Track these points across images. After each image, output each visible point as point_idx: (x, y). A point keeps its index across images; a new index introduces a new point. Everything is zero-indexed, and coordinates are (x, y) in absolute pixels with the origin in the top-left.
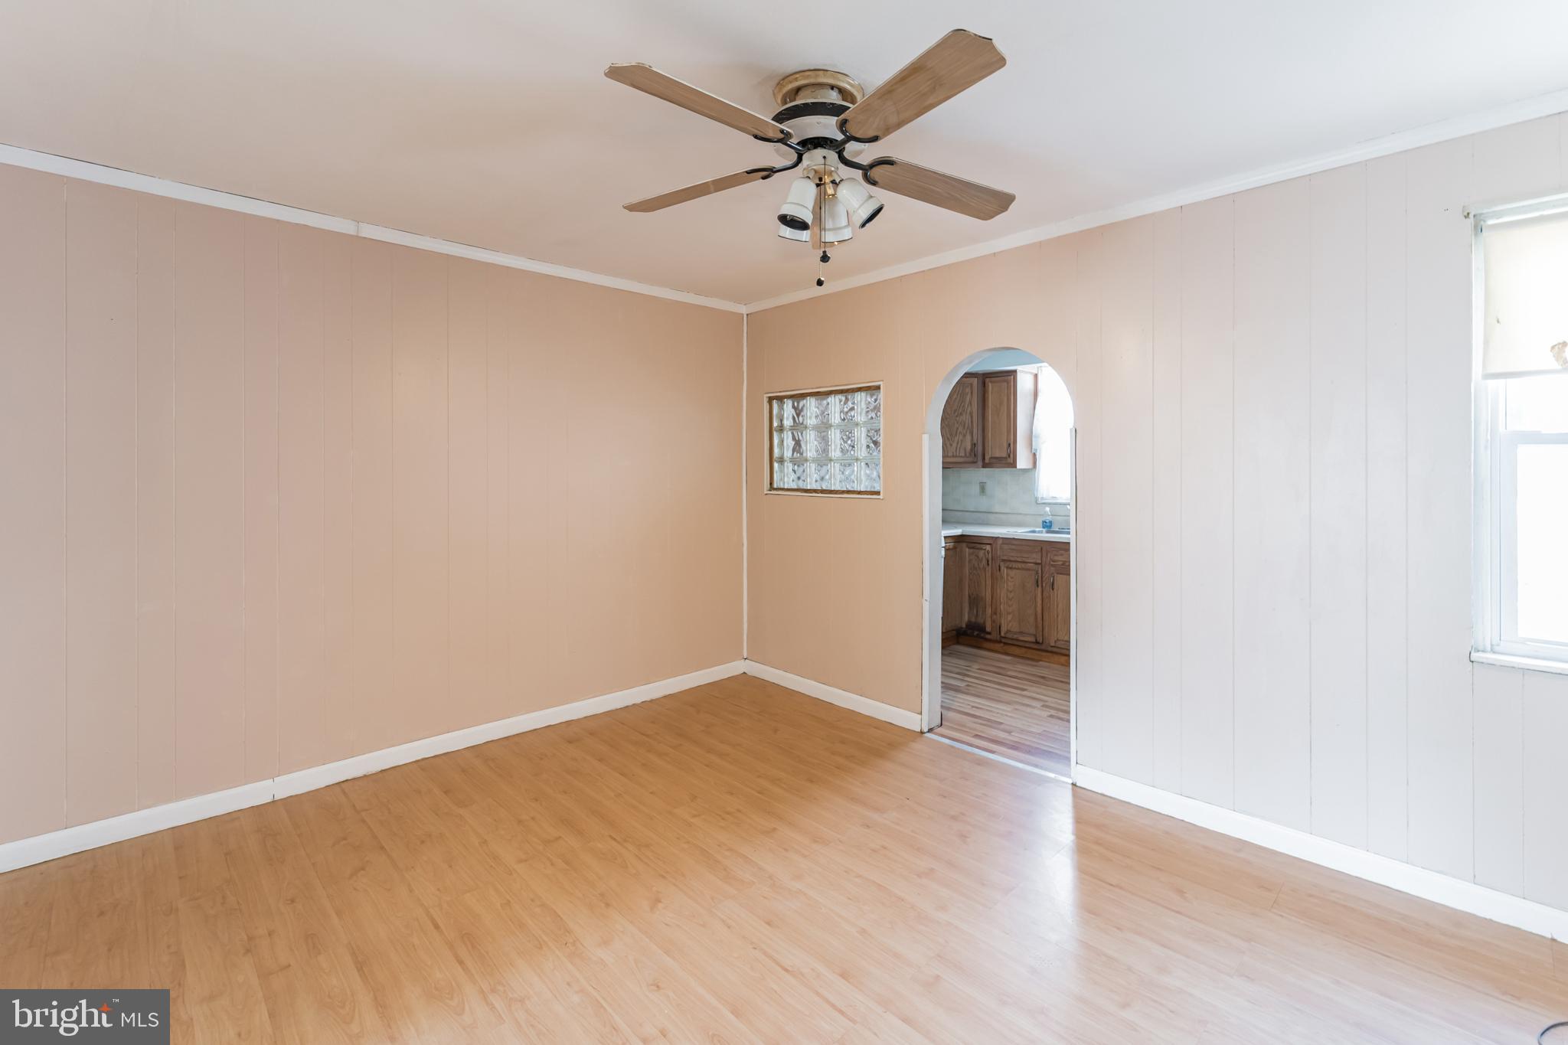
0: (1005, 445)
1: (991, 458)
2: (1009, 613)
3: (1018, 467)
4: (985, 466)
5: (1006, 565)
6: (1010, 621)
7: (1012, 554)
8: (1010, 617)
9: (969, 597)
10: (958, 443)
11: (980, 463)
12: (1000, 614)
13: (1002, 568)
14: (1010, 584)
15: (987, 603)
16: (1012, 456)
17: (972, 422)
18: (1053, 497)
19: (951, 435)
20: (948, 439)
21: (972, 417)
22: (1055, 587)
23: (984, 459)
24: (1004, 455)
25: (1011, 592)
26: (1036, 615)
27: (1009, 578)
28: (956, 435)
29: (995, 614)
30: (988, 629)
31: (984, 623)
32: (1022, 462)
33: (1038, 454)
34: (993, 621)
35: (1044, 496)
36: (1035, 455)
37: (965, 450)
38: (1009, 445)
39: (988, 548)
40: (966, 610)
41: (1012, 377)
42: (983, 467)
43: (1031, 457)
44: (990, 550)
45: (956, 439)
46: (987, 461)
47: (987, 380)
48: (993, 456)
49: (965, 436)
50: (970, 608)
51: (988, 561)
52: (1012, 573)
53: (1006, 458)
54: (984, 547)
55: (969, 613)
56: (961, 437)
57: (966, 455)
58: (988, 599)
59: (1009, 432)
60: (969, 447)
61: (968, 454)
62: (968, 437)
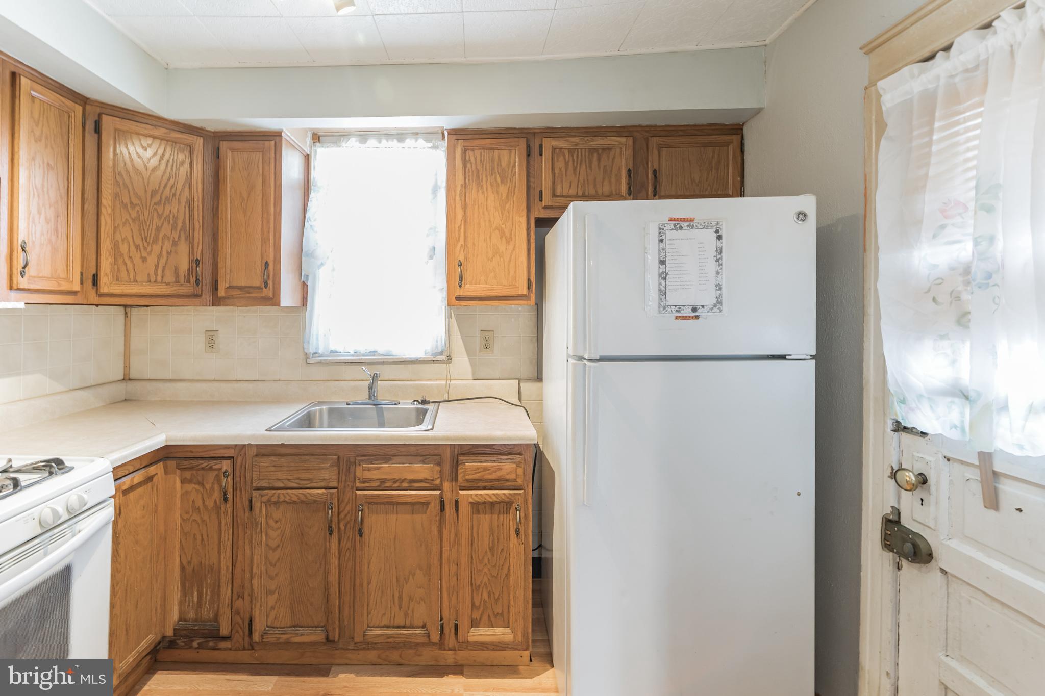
0: (259, 266)
1: (230, 287)
2: (270, 592)
3: (282, 304)
4: (217, 301)
5: (265, 499)
6: (273, 608)
7: (280, 475)
8: (272, 599)
9: (183, 568)
10: (159, 256)
11: (207, 297)
12: (251, 595)
13: (257, 505)
14: (272, 534)
15: (223, 580)
16: (270, 283)
17: (191, 219)
18: (332, 352)
19: (144, 239)
20: (137, 247)
21: (191, 210)
22: (366, 530)
23: (215, 287)
24: (257, 282)
25: (274, 550)
26: (327, 589)
27: (271, 522)
28: (156, 240)
29: (241, 596)
30: (224, 631)
31: (216, 619)
32: (288, 297)
33: (309, 284)
34: (235, 612)
35: (320, 351)
36: (304, 286)
37: (176, 270)
38: (267, 264)
39: (226, 465)
40: (175, 595)
41: (273, 143)
42: (213, 304)
43: (299, 287)
44: (230, 470)
45: (157, 248)
46: (222, 293)
47: (224, 145)
48: (234, 284)
49: (175, 243)
50: (185, 592)
51: (225, 493)
52: (277, 514)
53: (259, 288)
54: (217, 465)
55: (181, 604)
56: (167, 246)
57: (177, 282)
58: (223, 572)
59: (265, 241)
60: (184, 266)
61: (182, 280)
62: (183, 248)
